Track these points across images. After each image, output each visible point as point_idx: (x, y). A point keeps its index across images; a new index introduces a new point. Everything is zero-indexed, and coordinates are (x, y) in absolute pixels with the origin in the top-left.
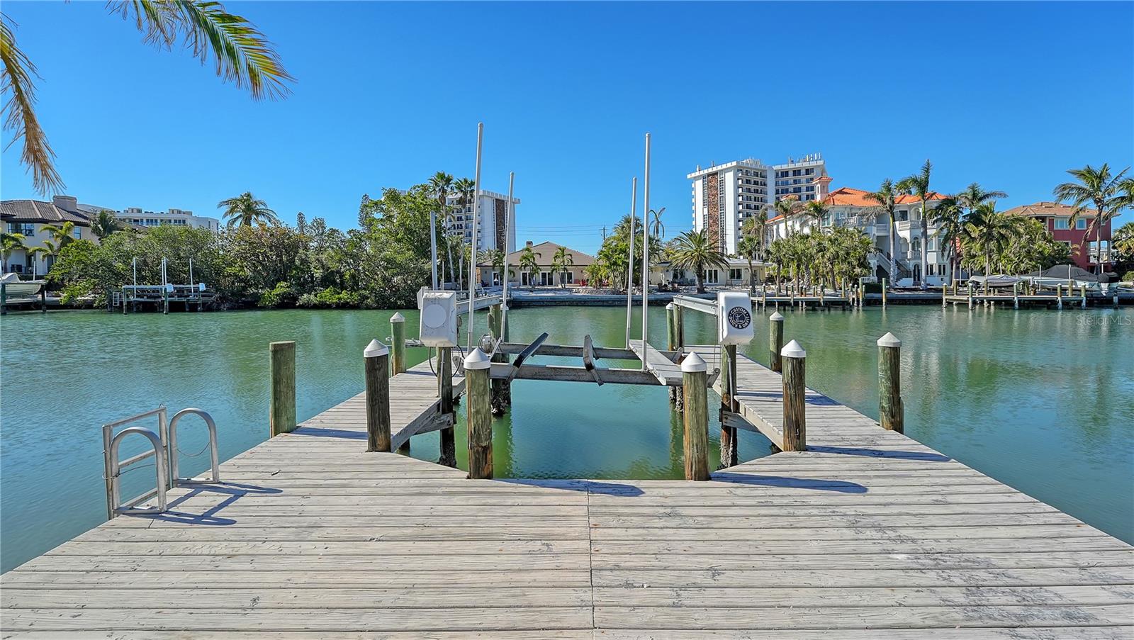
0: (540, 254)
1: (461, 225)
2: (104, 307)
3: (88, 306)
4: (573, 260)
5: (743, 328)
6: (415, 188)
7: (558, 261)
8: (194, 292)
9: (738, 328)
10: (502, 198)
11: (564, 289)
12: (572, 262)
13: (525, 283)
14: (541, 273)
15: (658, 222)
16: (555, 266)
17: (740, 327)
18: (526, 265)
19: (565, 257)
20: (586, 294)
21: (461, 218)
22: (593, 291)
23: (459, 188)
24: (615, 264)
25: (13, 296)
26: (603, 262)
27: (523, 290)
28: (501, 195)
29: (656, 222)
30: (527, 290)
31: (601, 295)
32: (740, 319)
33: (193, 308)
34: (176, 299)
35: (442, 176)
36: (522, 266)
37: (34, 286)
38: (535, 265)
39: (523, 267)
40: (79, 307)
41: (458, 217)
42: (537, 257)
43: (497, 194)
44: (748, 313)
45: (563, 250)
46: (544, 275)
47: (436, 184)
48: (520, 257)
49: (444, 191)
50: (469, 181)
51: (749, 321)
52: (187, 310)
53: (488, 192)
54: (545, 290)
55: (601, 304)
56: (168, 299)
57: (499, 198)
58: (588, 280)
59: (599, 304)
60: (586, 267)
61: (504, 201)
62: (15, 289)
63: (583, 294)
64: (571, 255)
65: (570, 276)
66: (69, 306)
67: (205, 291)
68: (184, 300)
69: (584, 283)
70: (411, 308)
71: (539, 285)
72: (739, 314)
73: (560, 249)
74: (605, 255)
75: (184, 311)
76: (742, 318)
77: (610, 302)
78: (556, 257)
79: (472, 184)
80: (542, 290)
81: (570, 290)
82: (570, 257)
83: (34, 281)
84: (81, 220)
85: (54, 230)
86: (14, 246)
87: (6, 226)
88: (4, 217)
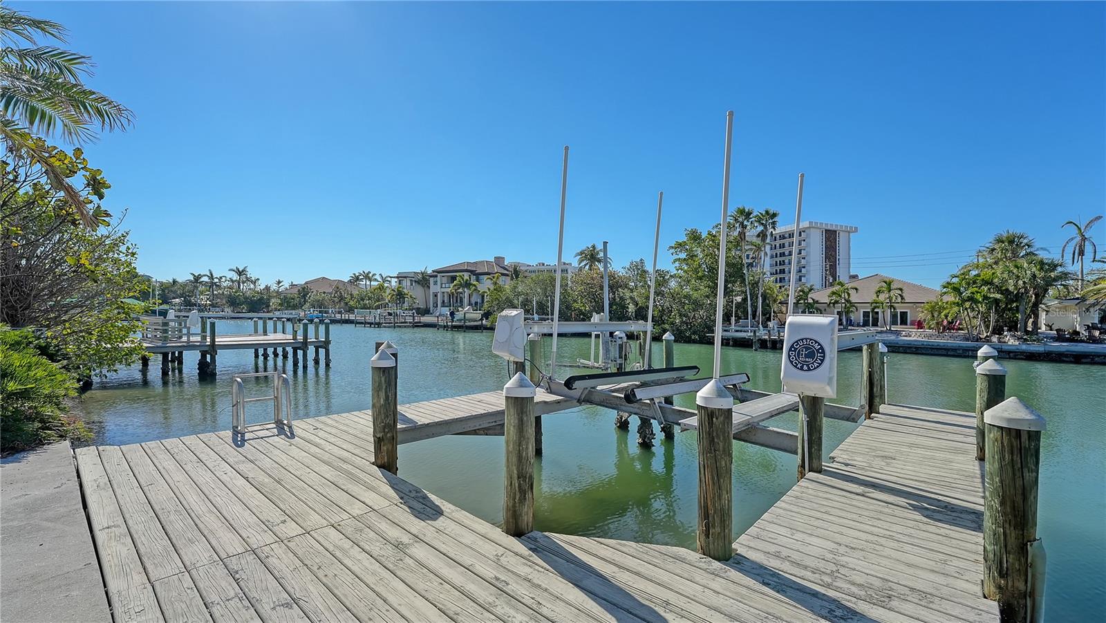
0: (856, 289)
1: (784, 261)
4: (904, 295)
5: (809, 370)
6: (717, 226)
7: (882, 297)
9: (802, 369)
10: (834, 228)
11: (891, 331)
12: (902, 298)
14: (862, 311)
15: (1084, 239)
16: (876, 303)
17: (805, 368)
18: (836, 302)
19: (892, 293)
20: (920, 339)
21: (784, 253)
22: (931, 336)
23: (759, 221)
24: (971, 299)
25: (470, 320)
26: (951, 298)
28: (832, 225)
29: (1079, 238)
31: (945, 340)
32: (807, 356)
35: (742, 212)
36: (830, 303)
37: (477, 315)
38: (848, 301)
39: (831, 305)
41: (780, 253)
42: (852, 292)
43: (826, 224)
44: (822, 348)
45: (889, 284)
46: (865, 314)
47: (735, 220)
49: (744, 227)
50: (771, 212)
51: (822, 361)
53: (816, 223)
55: (944, 352)
57: (829, 228)
58: (925, 320)
59: (940, 352)
60: (922, 305)
61: (836, 231)
62: (470, 316)
63: (914, 339)
64: (901, 290)
65: (904, 315)
69: (920, 325)
70: (705, 343)
72: (807, 349)
73: (885, 282)
74: (955, 290)
76: (811, 355)
77: (961, 352)
78: (879, 291)
79: (774, 215)
81: (898, 333)
82: (899, 292)
83: (478, 312)
84: (506, 272)
85: (492, 280)
86: (475, 290)
87: (473, 278)
88: (472, 272)
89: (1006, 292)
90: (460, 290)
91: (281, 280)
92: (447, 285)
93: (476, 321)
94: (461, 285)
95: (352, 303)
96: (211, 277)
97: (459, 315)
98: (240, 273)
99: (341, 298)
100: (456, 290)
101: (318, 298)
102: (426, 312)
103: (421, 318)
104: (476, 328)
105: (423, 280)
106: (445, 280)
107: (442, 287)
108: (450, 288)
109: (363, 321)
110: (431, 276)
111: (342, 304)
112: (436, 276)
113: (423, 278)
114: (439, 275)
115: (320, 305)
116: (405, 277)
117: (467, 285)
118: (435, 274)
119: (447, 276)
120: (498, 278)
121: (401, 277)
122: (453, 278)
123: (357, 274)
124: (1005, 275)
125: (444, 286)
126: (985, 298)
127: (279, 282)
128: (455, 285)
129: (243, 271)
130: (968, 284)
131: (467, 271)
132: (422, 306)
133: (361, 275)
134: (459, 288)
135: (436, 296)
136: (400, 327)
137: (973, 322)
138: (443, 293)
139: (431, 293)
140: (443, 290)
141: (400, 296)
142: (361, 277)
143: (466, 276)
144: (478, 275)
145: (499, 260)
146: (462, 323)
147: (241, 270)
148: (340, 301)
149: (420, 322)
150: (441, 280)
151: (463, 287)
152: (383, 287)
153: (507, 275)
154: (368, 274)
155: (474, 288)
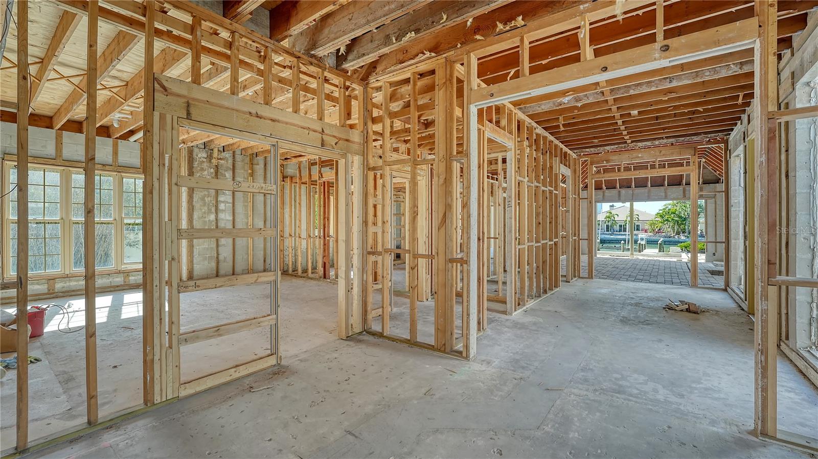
0: (618, 215)
4: (639, 217)
7: (629, 218)
12: (638, 219)
13: (608, 231)
14: (618, 225)
16: (626, 221)
18: (609, 221)
19: (634, 217)
24: (667, 220)
26: (659, 219)
27: (606, 234)
30: (608, 235)
38: (614, 220)
39: (607, 222)
42: (616, 216)
46: (621, 226)
48: (605, 216)
54: (620, 234)
58: (648, 229)
60: (647, 222)
65: (638, 226)
69: (645, 231)
71: (617, 232)
74: (661, 216)
80: (618, 234)
82: (637, 216)
89: (680, 217)
124: (681, 211)
126: (673, 219)
130: (666, 213)
137: (668, 229)
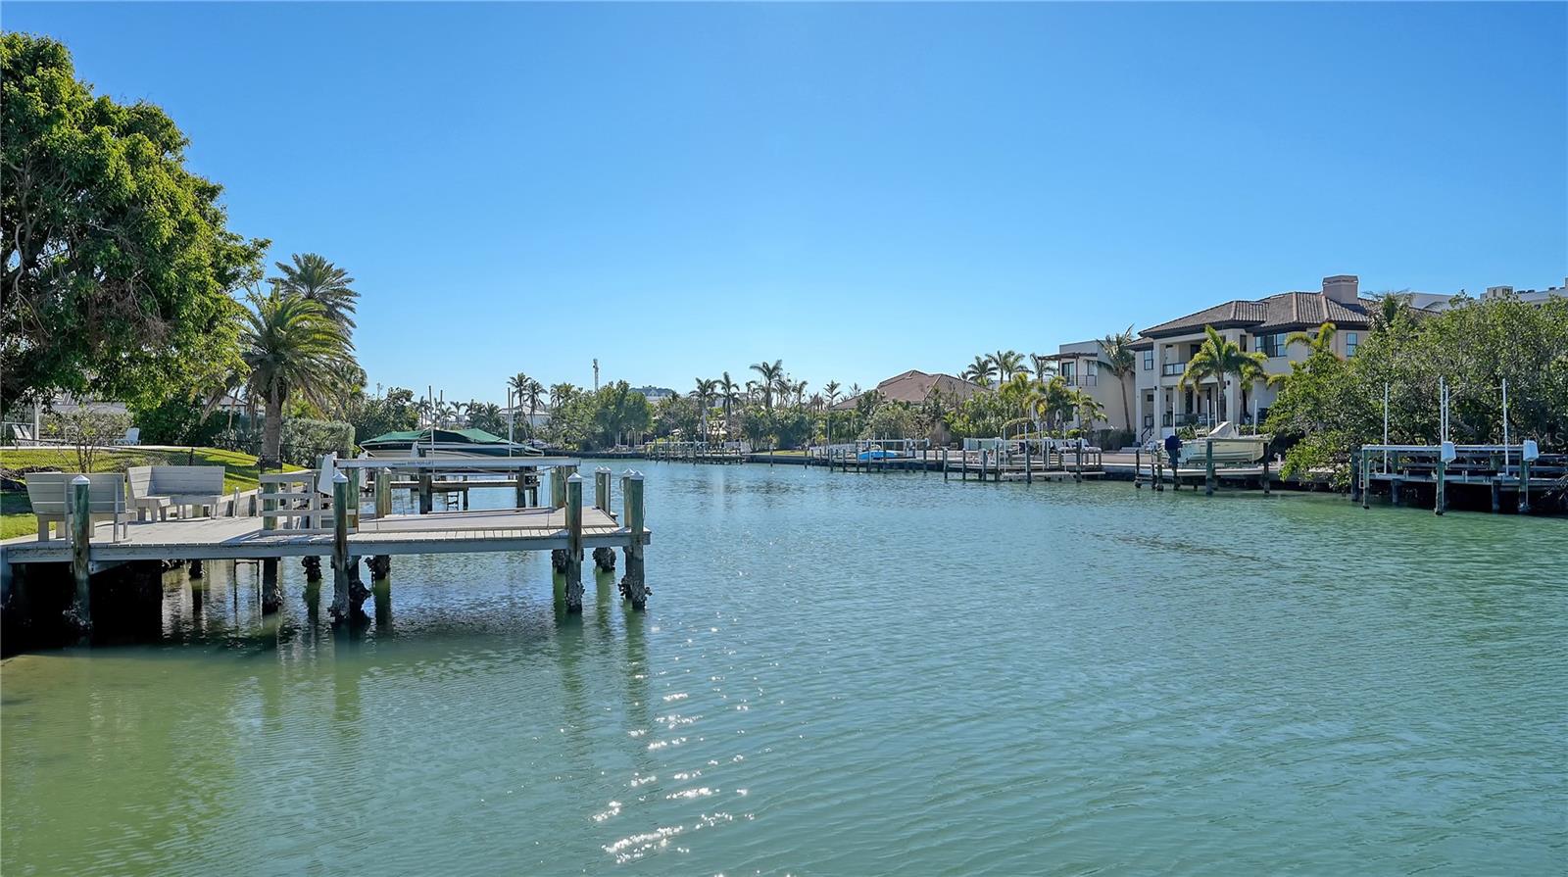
2: (1343, 490)
3: (1322, 486)
8: (1511, 463)
25: (1230, 462)
33: (1507, 503)
34: (1464, 479)
37: (1257, 445)
40: (1305, 488)
52: (1495, 506)
56: (1445, 478)
62: (1227, 449)
66: (1292, 485)
67: (1539, 462)
68: (1485, 481)
75: (1487, 509)
83: (1262, 436)
84: (1358, 318)
85: (1308, 342)
86: (1253, 375)
87: (1253, 342)
88: (1250, 326)
90: (1212, 379)
91: (836, 383)
92: (1179, 368)
93: (1247, 462)
94: (1212, 365)
95: (958, 424)
96: (727, 385)
97: (1193, 448)
98: (770, 372)
99: (937, 414)
100: (1198, 378)
101: (888, 414)
102: (1126, 440)
103: (1104, 457)
104: (1250, 483)
105: (1120, 359)
106: (1173, 354)
107: (1164, 375)
108: (1182, 376)
109: (961, 466)
110: (1138, 348)
111: (938, 426)
112: (1150, 347)
113: (1121, 352)
114: (1157, 343)
115: (891, 432)
116: (1075, 356)
117: (1232, 362)
118: (1149, 340)
119: (1180, 343)
120: (1326, 336)
121: (1068, 356)
122: (1196, 347)
123: (984, 359)
125: (1170, 370)
127: (833, 387)
128: (1197, 365)
129: (775, 368)
131: (1233, 324)
132: (1116, 426)
133: (992, 359)
134: (1207, 373)
135: (1151, 398)
136: (1048, 479)
138: (1170, 389)
139: (1138, 393)
140: (1168, 382)
141: (1058, 402)
142: (990, 366)
143: (1232, 338)
144: (1268, 335)
145: (1338, 287)
146: (1202, 471)
147: (771, 367)
148: (933, 421)
149: (1100, 468)
150: (1163, 356)
151: (1220, 370)
152: (1024, 383)
153: (1363, 327)
154: (1006, 357)
155: (1251, 369)
